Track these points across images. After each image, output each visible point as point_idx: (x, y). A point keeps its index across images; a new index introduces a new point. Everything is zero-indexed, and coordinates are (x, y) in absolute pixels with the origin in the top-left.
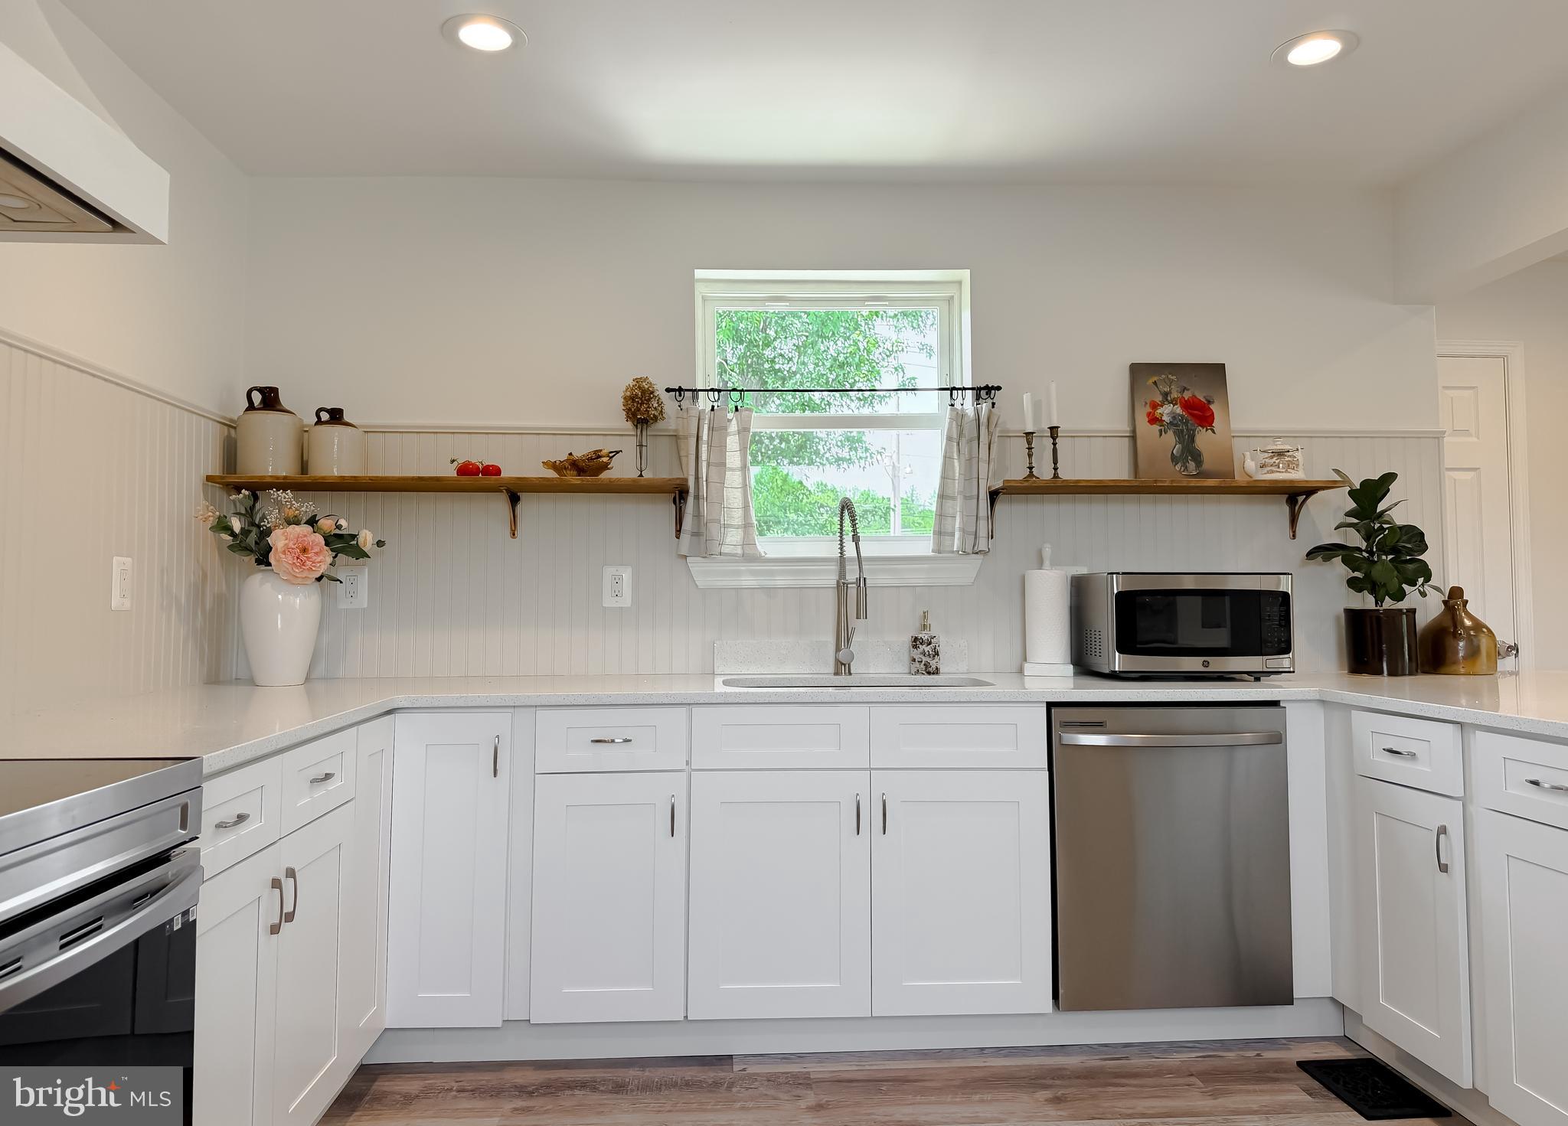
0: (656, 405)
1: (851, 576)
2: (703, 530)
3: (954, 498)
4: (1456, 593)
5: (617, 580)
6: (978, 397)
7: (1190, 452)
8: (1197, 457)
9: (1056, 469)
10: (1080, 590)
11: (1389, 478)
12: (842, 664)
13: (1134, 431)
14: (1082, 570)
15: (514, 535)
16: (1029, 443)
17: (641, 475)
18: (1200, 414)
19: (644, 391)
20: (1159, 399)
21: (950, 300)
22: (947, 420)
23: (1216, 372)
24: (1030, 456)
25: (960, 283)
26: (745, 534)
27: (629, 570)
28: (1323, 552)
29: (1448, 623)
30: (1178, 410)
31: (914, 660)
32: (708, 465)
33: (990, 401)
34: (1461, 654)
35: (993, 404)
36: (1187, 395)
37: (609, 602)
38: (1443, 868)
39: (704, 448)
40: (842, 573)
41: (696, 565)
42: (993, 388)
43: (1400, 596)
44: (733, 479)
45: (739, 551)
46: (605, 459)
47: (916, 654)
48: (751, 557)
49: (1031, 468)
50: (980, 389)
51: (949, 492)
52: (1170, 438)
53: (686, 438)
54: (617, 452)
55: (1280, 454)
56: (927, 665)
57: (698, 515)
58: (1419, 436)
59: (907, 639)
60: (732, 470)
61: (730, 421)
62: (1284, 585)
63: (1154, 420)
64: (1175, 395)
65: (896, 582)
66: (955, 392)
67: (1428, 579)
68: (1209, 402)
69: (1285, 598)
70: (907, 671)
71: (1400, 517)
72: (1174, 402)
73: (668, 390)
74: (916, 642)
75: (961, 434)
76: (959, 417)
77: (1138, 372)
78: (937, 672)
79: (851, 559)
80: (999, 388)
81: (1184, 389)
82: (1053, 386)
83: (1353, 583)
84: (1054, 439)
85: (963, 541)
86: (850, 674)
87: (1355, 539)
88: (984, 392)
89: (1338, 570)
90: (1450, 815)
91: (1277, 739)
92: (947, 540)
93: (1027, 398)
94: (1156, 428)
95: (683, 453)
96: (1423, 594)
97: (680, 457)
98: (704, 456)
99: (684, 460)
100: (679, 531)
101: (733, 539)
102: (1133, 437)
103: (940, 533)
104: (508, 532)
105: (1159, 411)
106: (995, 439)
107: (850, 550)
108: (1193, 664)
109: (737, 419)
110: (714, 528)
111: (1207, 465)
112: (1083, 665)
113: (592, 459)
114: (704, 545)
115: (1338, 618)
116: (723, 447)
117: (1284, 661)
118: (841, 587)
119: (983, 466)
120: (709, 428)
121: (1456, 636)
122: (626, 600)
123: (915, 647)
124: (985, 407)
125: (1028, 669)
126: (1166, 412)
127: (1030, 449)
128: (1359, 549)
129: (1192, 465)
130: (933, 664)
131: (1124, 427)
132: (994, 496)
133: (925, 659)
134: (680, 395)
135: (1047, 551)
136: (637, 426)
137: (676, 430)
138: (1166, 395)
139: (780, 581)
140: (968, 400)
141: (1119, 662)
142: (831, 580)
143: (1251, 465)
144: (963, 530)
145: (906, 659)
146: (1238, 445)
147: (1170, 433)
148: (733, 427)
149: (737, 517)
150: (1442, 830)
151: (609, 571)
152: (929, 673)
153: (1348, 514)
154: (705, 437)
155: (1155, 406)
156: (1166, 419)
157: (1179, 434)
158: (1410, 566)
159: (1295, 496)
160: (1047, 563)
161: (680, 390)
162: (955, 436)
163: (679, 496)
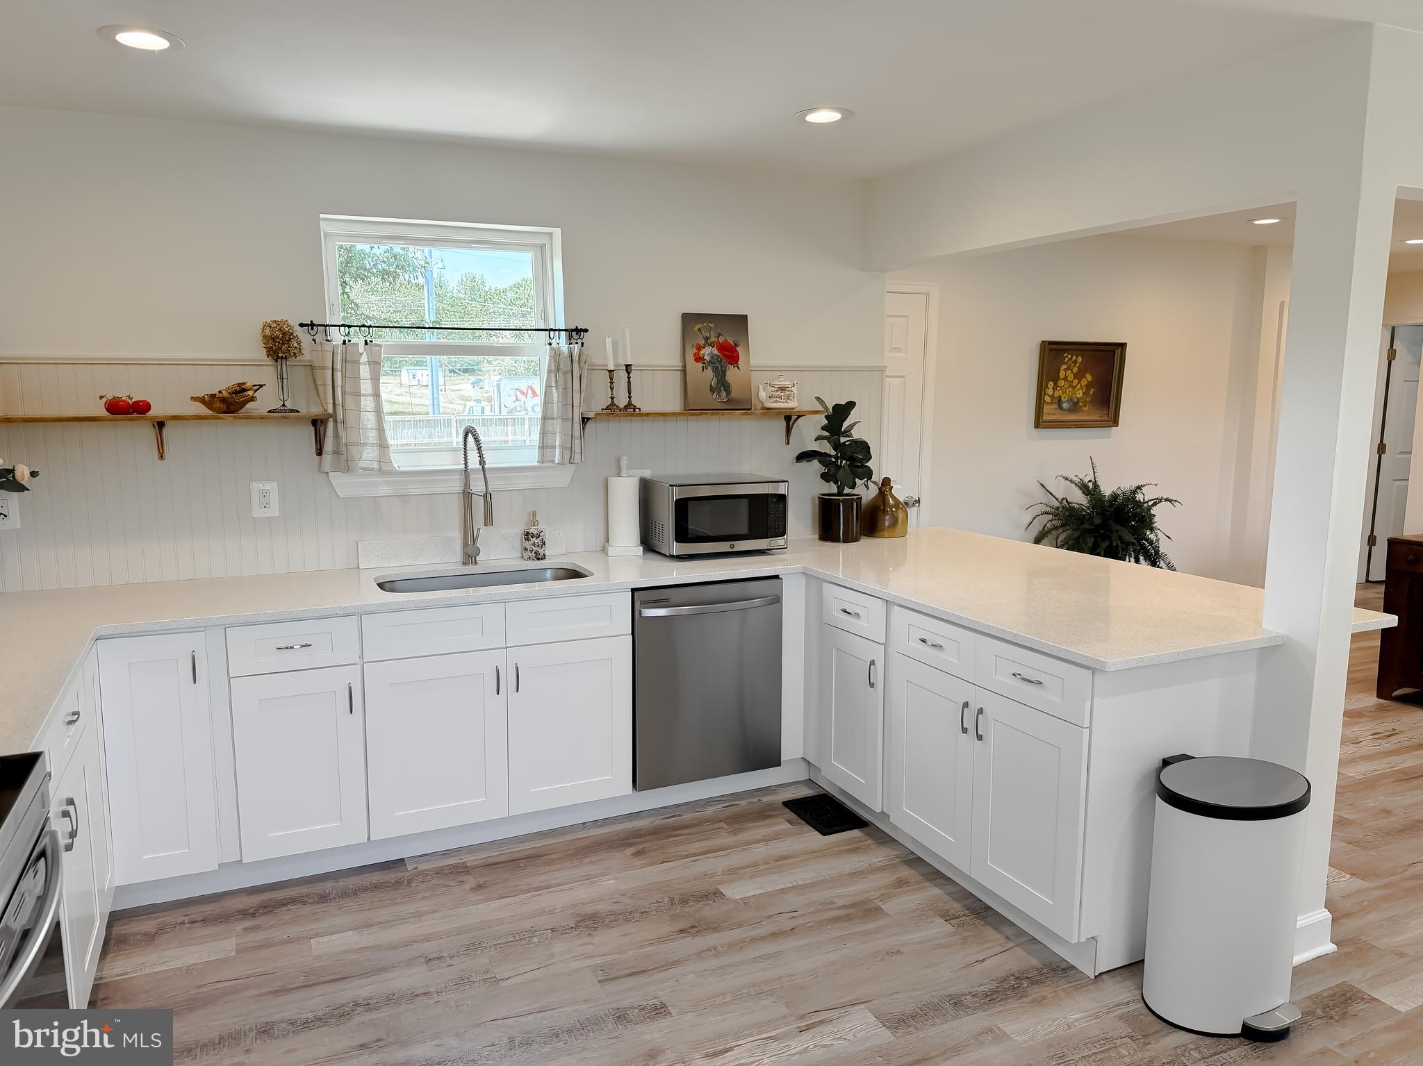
0: (295, 345)
1: (477, 486)
2: (343, 449)
3: (553, 418)
4: (886, 482)
5: (264, 494)
6: (570, 337)
7: (722, 384)
8: (727, 387)
9: (630, 398)
10: (647, 490)
11: (851, 405)
12: (469, 556)
13: (685, 366)
14: (647, 474)
15: (162, 457)
16: (611, 378)
17: (284, 405)
18: (730, 355)
19: (284, 334)
20: (702, 342)
21: (543, 247)
22: (548, 358)
23: (741, 321)
24: (612, 389)
25: (551, 234)
26: (380, 453)
27: (275, 484)
28: (804, 456)
29: (880, 503)
30: (715, 351)
31: (527, 549)
32: (344, 393)
33: (580, 341)
34: (887, 524)
35: (583, 344)
36: (721, 340)
37: (258, 513)
38: (872, 685)
39: (339, 376)
40: (467, 483)
41: (338, 479)
42: (582, 330)
43: (853, 486)
44: (367, 403)
45: (375, 465)
46: (250, 393)
47: (528, 545)
48: (384, 469)
49: (612, 398)
50: (572, 330)
51: (549, 414)
52: (709, 372)
53: (323, 368)
54: (261, 386)
55: (783, 389)
56: (537, 553)
57: (337, 436)
58: (870, 370)
59: (518, 531)
60: (365, 395)
61: (361, 354)
62: (782, 489)
63: (698, 359)
64: (713, 339)
65: (508, 487)
66: (552, 333)
67: (870, 477)
68: (736, 345)
69: (782, 498)
70: (520, 555)
71: (857, 434)
72: (712, 345)
73: (301, 325)
74: (527, 536)
75: (558, 370)
76: (556, 355)
77: (689, 320)
78: (544, 557)
79: (475, 470)
80: (586, 331)
81: (720, 335)
82: (628, 331)
83: (824, 476)
84: (629, 374)
85: (562, 455)
86: (476, 563)
87: (826, 448)
88: (576, 333)
89: (815, 466)
90: (878, 654)
91: (777, 600)
92: (548, 452)
93: (609, 342)
94: (700, 365)
95: (319, 382)
96: (867, 487)
97: (316, 385)
98: (339, 381)
99: (321, 388)
100: (320, 452)
101: (369, 456)
102: (684, 371)
103: (543, 447)
104: (156, 453)
105: (702, 352)
106: (585, 373)
107: (474, 462)
108: (724, 547)
109: (367, 353)
110: (353, 449)
111: (734, 394)
112: (648, 543)
113: (236, 392)
114: (345, 464)
115: (813, 499)
116: (357, 378)
117: (780, 541)
118: (467, 495)
119: (576, 396)
120: (342, 360)
121: (884, 512)
122: (274, 511)
123: (527, 539)
124: (576, 348)
125: (612, 551)
126: (707, 352)
127: (612, 383)
128: (830, 456)
129: (724, 394)
130: (541, 552)
131: (676, 362)
132: (585, 420)
133: (535, 549)
134: (312, 329)
135: (624, 462)
136: (277, 361)
137: (311, 361)
138: (707, 339)
139: (414, 489)
140: (561, 341)
141: (676, 548)
142: (457, 487)
143: (763, 395)
144: (562, 447)
145: (519, 548)
146: (756, 378)
147: (710, 369)
148: (364, 359)
149: (372, 436)
150: (872, 663)
151: (257, 486)
152: (538, 559)
153: (824, 428)
154: (339, 366)
155: (699, 348)
156: (707, 358)
157: (715, 370)
158: (860, 470)
159: (790, 419)
160: (624, 473)
161: (312, 325)
162: (553, 368)
163: (318, 423)
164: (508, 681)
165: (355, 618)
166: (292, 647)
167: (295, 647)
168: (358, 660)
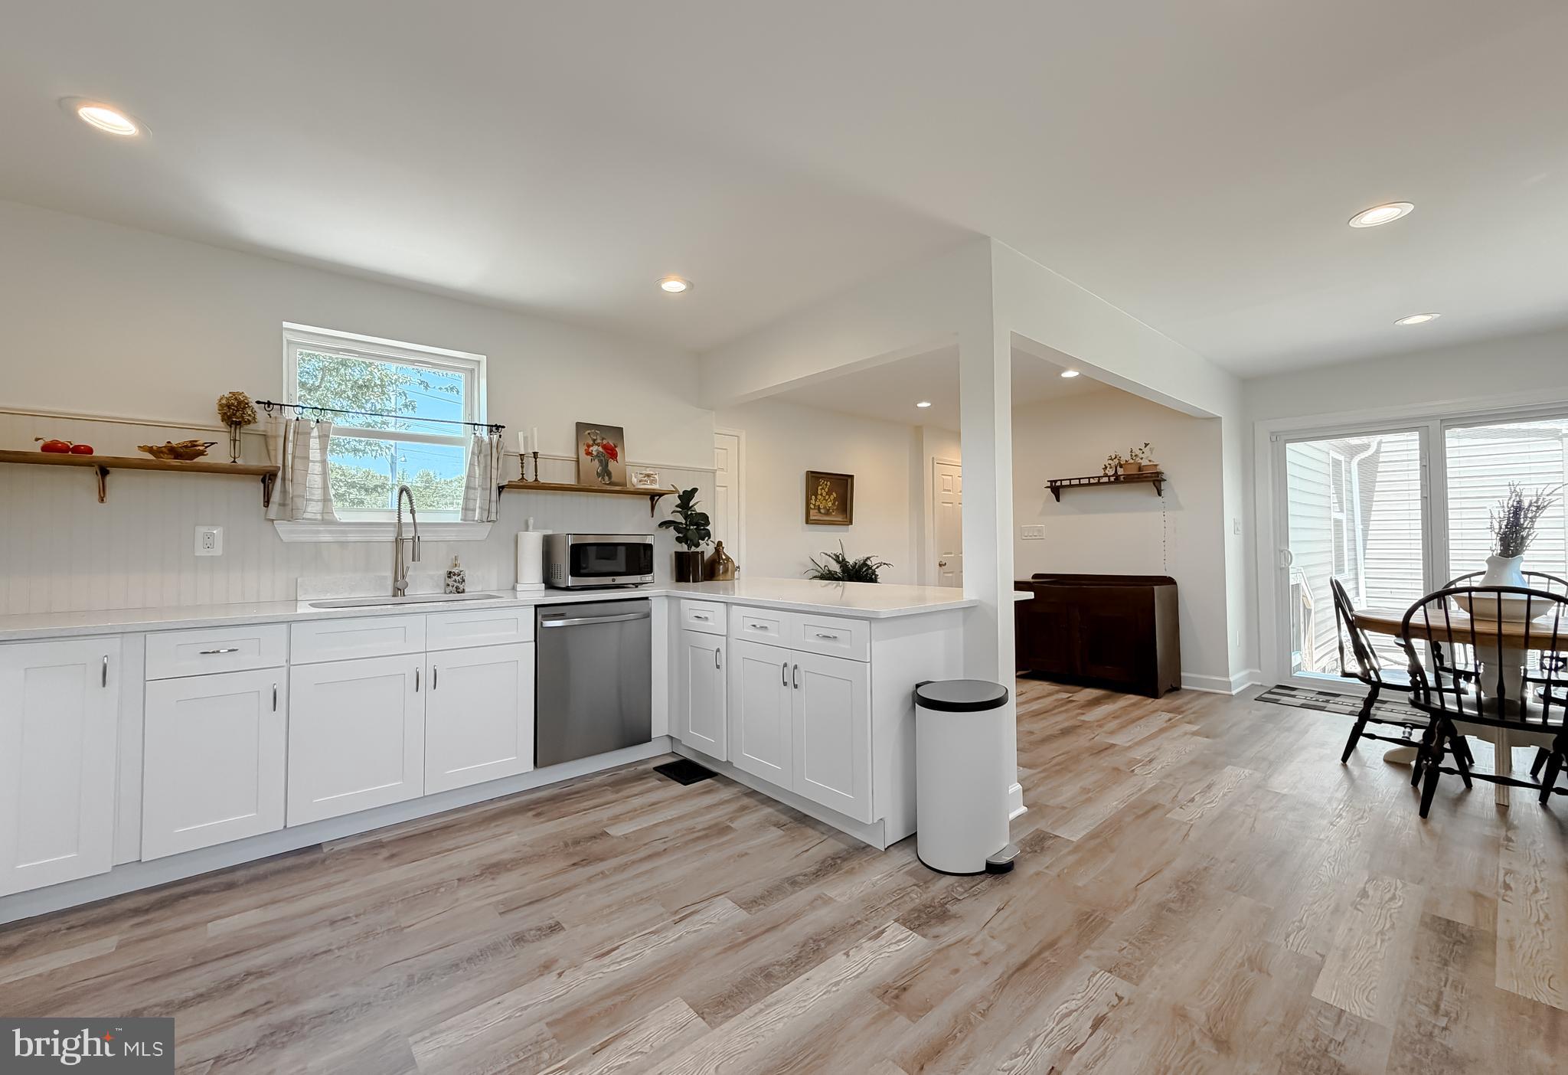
0: (250, 413)
1: (408, 534)
2: (289, 501)
3: (475, 489)
4: (720, 544)
5: (209, 536)
6: (491, 431)
7: (606, 472)
8: (609, 474)
9: (536, 476)
10: (548, 543)
11: (695, 490)
12: (399, 589)
13: (578, 458)
14: (550, 532)
15: (103, 500)
16: (522, 460)
17: (234, 462)
18: (611, 453)
19: (240, 403)
20: (591, 442)
21: (472, 371)
22: (472, 443)
23: (619, 431)
24: (522, 467)
25: (479, 362)
26: (324, 505)
27: (221, 529)
28: (665, 524)
29: (717, 557)
30: (601, 449)
31: (449, 585)
32: (294, 457)
33: (498, 434)
34: (721, 572)
35: (500, 436)
36: (605, 442)
37: (201, 552)
38: (718, 667)
39: (290, 446)
40: (400, 533)
41: (282, 527)
42: (500, 426)
43: (697, 545)
44: (315, 468)
45: (319, 517)
46: (201, 448)
47: (450, 582)
48: (327, 521)
49: (523, 474)
50: (492, 426)
51: (472, 485)
52: (596, 462)
53: (276, 437)
54: (213, 444)
55: (648, 476)
56: (457, 588)
57: (284, 492)
58: (707, 471)
59: (443, 572)
60: (314, 462)
61: (313, 429)
62: (649, 540)
63: (589, 453)
64: (599, 441)
65: (435, 539)
66: (476, 426)
67: (709, 538)
68: (616, 447)
69: (650, 547)
70: (443, 591)
71: (698, 509)
72: (598, 445)
73: (258, 402)
74: (450, 574)
75: (480, 453)
76: (479, 441)
77: (581, 427)
78: (463, 591)
79: (407, 524)
80: (503, 427)
81: (603, 439)
82: (535, 429)
83: (678, 539)
84: (536, 459)
85: (481, 514)
86: (404, 595)
87: (680, 519)
88: (494, 428)
89: (672, 533)
90: (721, 643)
91: (648, 616)
92: (470, 513)
93: (521, 434)
94: (589, 457)
95: (271, 448)
96: (708, 545)
97: (268, 451)
98: (290, 449)
99: (272, 453)
100: (267, 502)
101: (313, 509)
102: (578, 461)
103: (465, 509)
104: (97, 496)
105: (591, 448)
106: (501, 456)
107: (407, 518)
108: (607, 580)
109: (318, 428)
110: (299, 501)
111: (614, 479)
112: (549, 583)
113: (186, 447)
114: (289, 511)
115: (671, 556)
116: (307, 447)
117: (648, 578)
118: (399, 541)
119: (494, 471)
120: (294, 432)
121: (719, 563)
122: (218, 550)
123: (449, 577)
124: (495, 437)
125: (519, 587)
126: (594, 449)
127: (522, 463)
128: (681, 523)
129: (606, 478)
130: (461, 587)
131: (573, 455)
132: (501, 489)
133: (456, 584)
134: (269, 407)
135: (531, 521)
136: (231, 427)
137: (264, 431)
138: (594, 440)
139: (352, 538)
140: (484, 433)
141: (570, 581)
142: (391, 537)
143: (634, 480)
144: (481, 508)
145: (442, 584)
146: (628, 469)
147: (596, 460)
148: (315, 433)
149: (318, 494)
150: (718, 650)
151: (201, 530)
152: (459, 592)
153: (677, 506)
154: (291, 437)
155: (589, 446)
156: (595, 453)
157: (601, 462)
158: (703, 532)
159: (654, 496)
160: (531, 528)
161: (269, 403)
162: (476, 452)
163: (268, 478)
164: (427, 680)
165: (284, 626)
166: (218, 652)
167: (221, 651)
168: (285, 664)
